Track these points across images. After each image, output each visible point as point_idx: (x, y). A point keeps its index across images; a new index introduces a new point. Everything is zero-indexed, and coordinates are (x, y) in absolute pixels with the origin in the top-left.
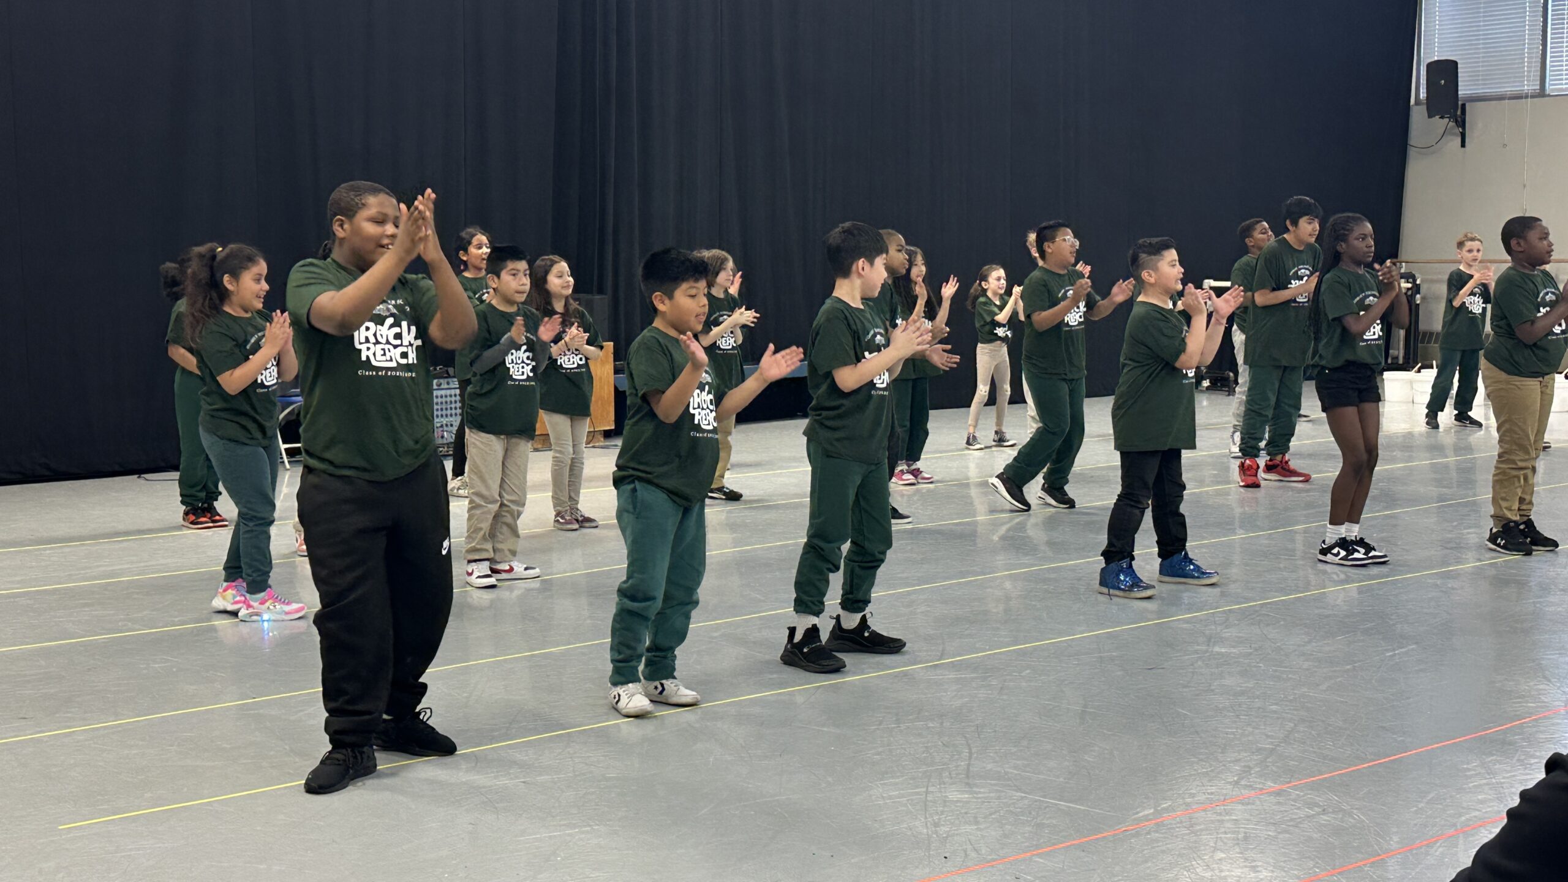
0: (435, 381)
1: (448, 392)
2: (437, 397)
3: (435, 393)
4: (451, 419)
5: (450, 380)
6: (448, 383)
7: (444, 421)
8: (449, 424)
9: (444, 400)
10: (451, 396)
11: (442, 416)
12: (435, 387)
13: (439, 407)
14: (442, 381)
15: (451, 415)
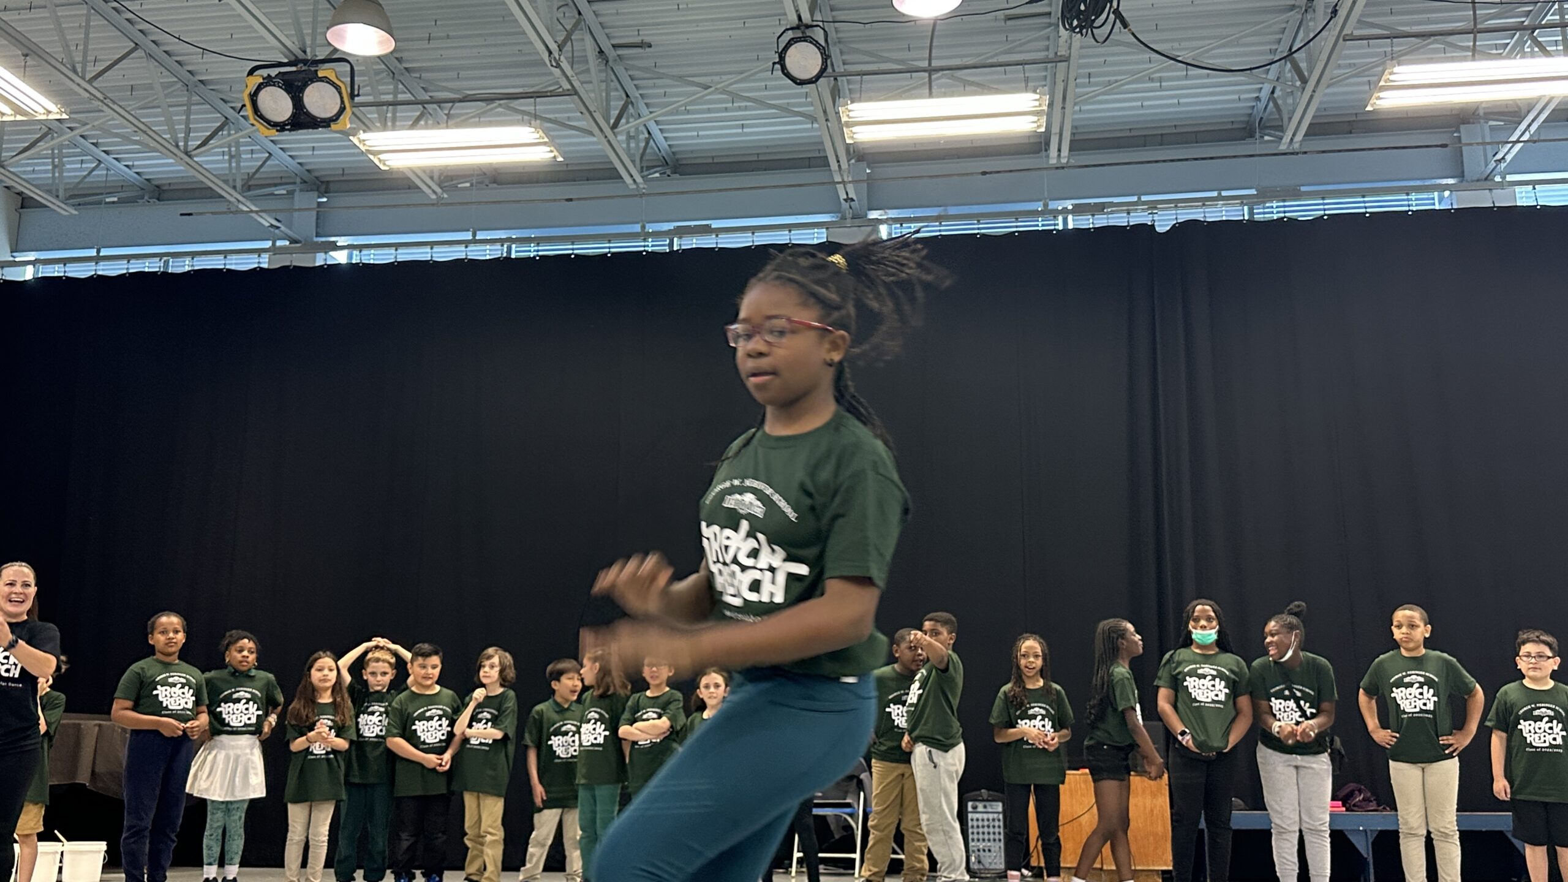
0: (970, 804)
1: (985, 816)
2: (972, 820)
3: (970, 816)
4: (989, 844)
5: (987, 804)
6: (985, 807)
7: (981, 845)
8: (986, 849)
9: (980, 823)
10: (988, 820)
11: (978, 840)
12: (970, 809)
13: (975, 831)
14: (977, 803)
15: (989, 840)
